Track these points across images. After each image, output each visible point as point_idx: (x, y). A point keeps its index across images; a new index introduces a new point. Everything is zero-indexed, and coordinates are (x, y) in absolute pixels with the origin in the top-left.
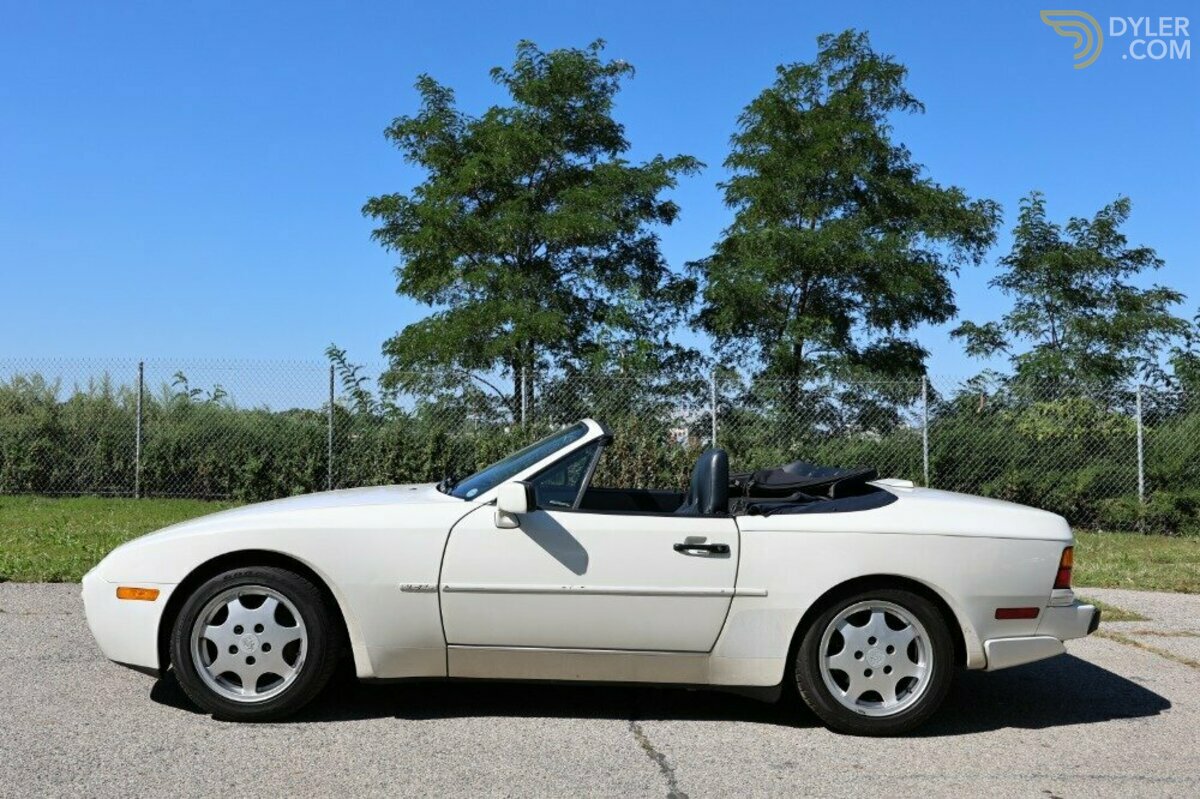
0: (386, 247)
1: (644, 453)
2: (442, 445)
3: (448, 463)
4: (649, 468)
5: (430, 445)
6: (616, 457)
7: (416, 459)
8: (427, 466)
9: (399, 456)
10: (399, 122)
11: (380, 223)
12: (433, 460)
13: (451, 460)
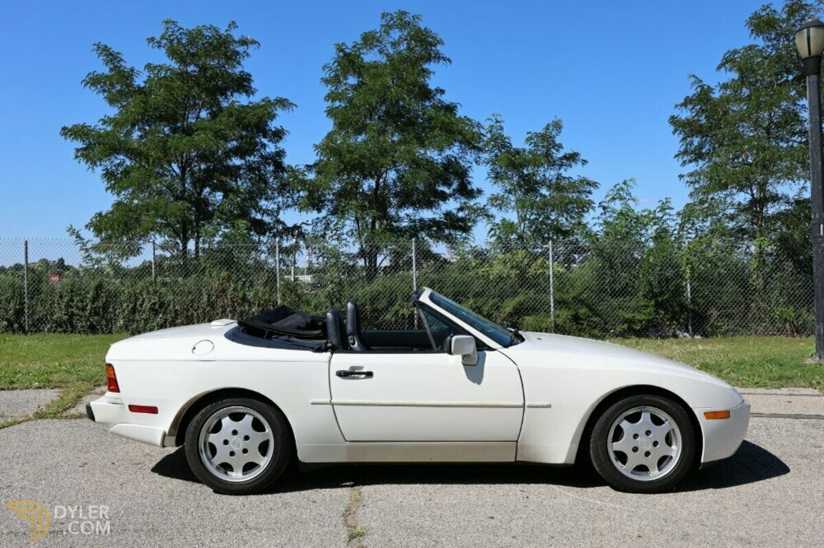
0: (78, 159)
1: (232, 294)
2: (100, 292)
3: (104, 304)
4: (236, 304)
5: (91, 293)
6: (214, 297)
7: (82, 302)
8: (89, 307)
9: (71, 300)
10: (90, 76)
11: (80, 144)
12: (93, 303)
13: (107, 301)
